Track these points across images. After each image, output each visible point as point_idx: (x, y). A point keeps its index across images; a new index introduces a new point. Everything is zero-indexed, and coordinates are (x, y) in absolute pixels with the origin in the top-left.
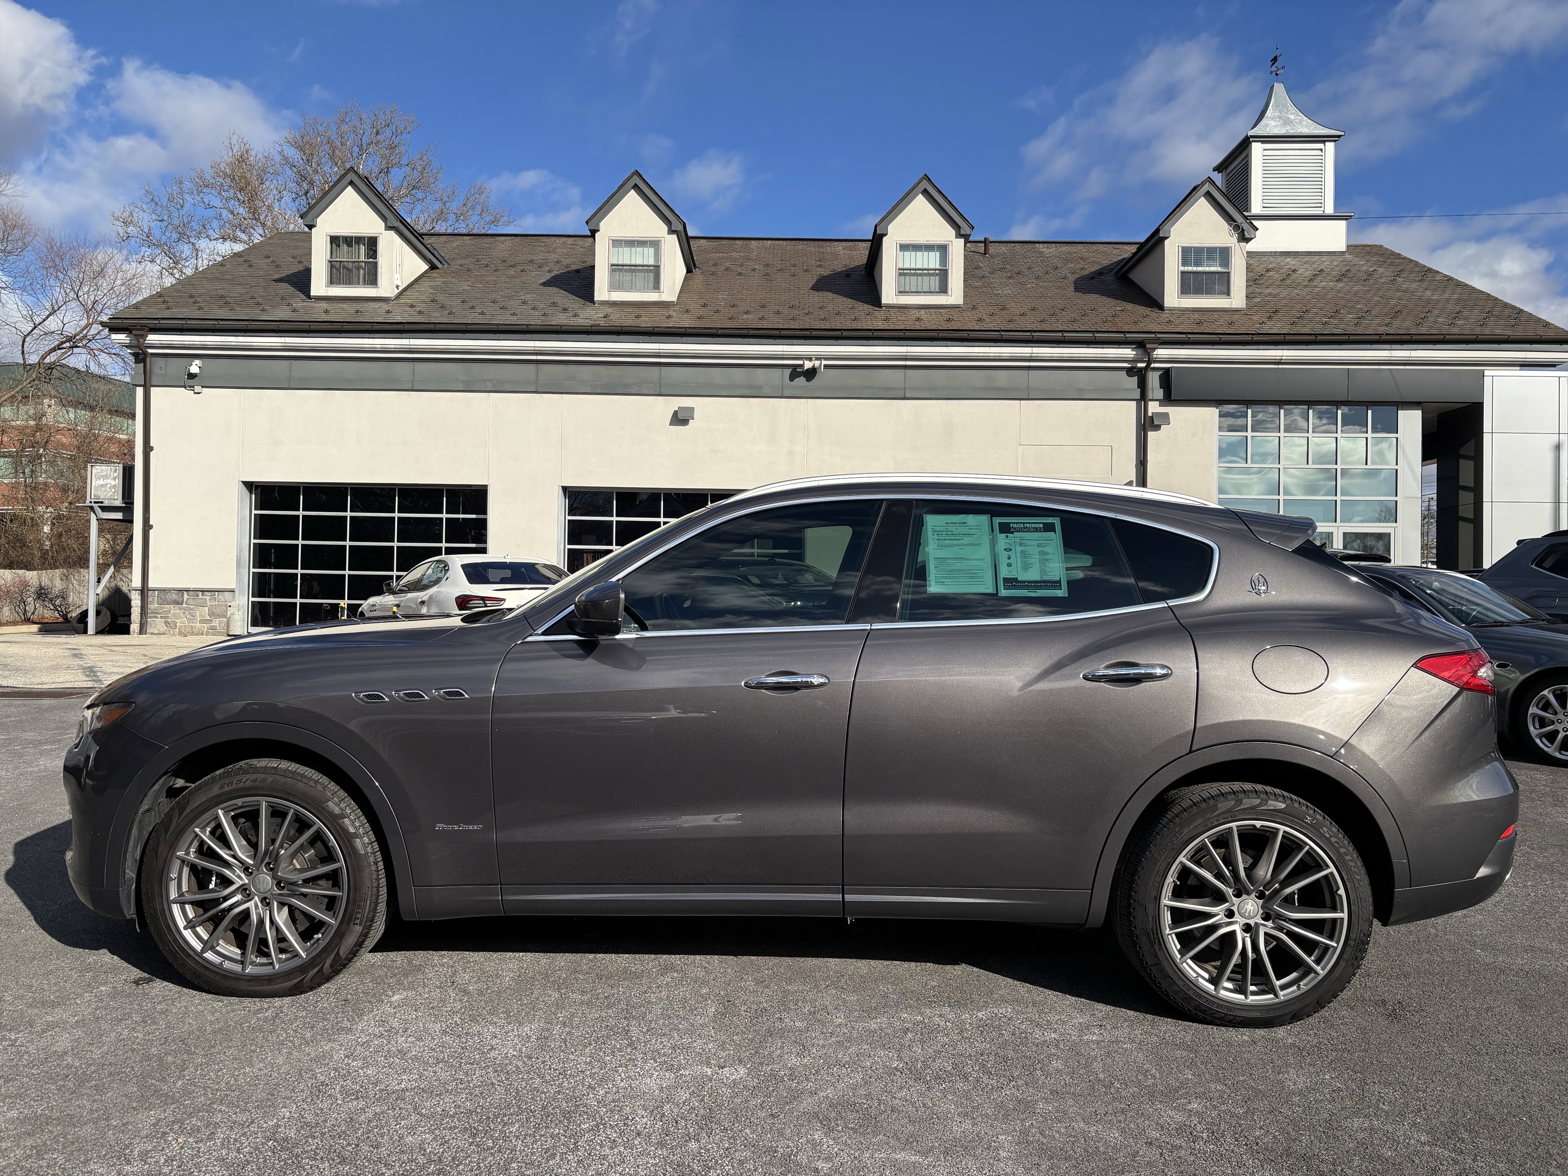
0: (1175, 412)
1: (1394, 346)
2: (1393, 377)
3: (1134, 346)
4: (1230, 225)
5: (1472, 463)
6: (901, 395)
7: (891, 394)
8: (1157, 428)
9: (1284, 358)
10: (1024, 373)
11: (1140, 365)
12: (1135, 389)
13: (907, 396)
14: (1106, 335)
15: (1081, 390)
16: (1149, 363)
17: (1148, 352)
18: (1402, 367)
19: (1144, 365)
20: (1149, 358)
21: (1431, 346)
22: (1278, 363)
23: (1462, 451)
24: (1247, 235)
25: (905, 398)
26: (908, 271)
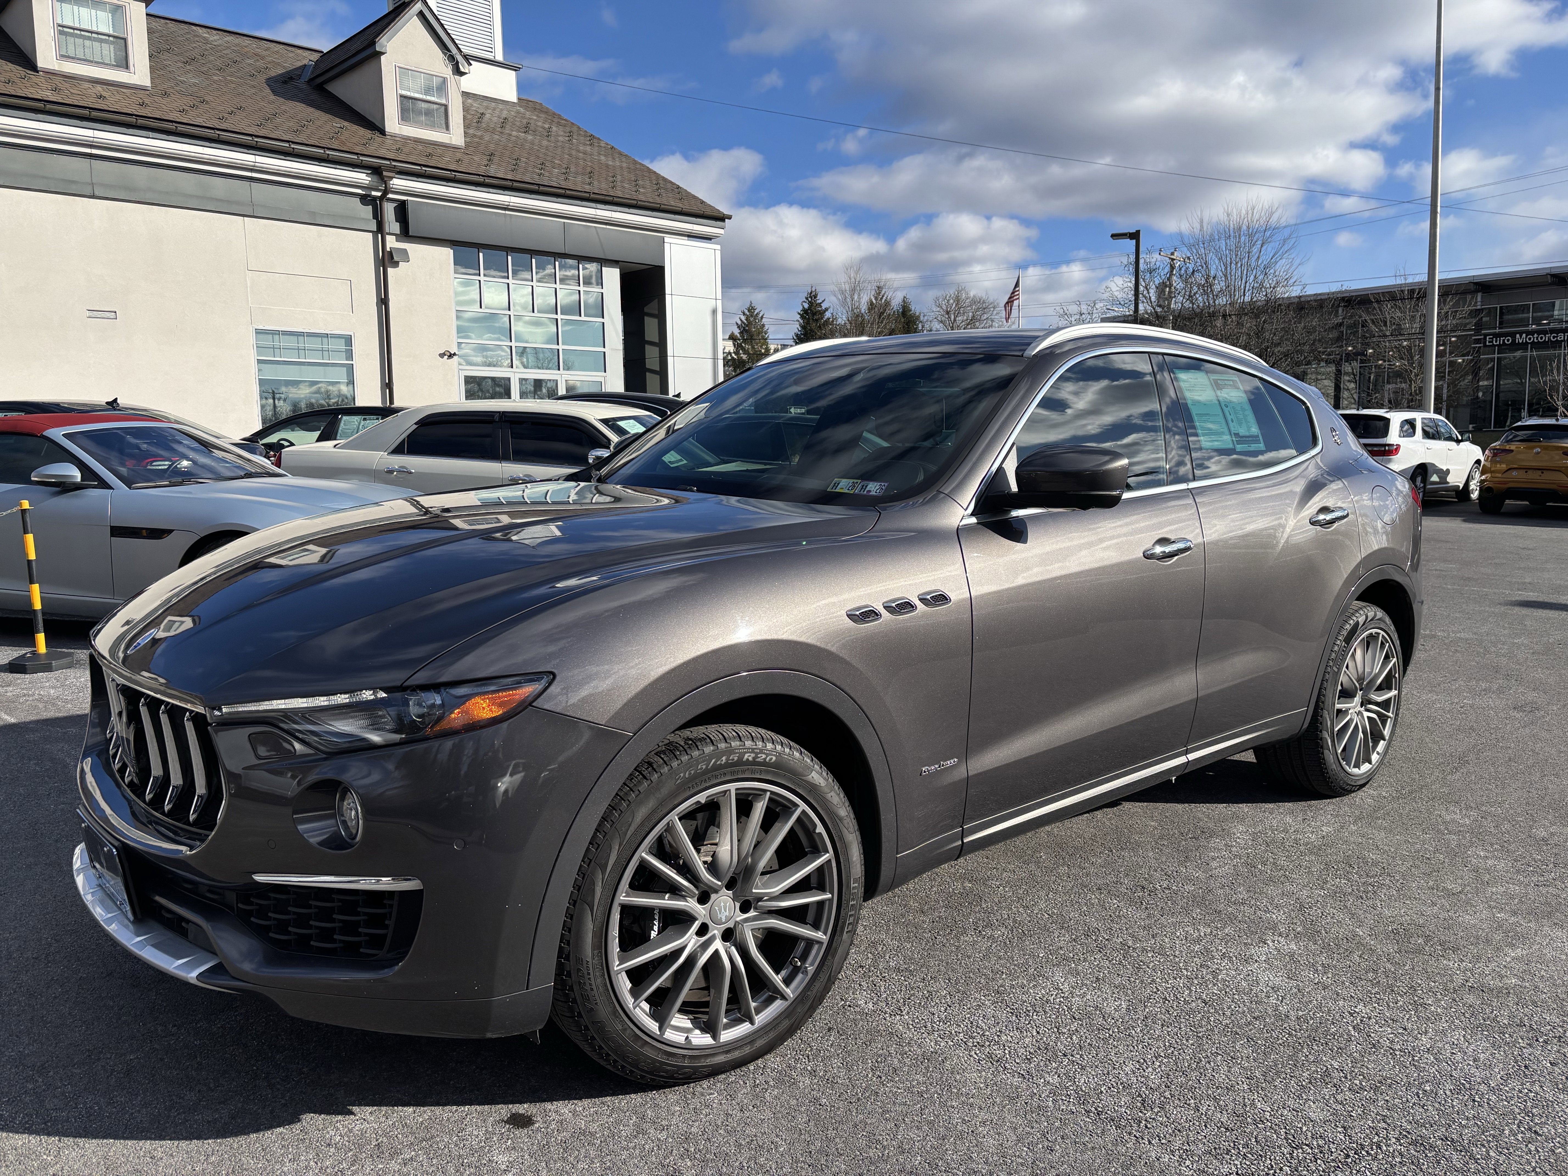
0: (414, 249)
1: (599, 206)
2: (597, 233)
3: (370, 172)
4: (445, 54)
5: (656, 321)
6: (88, 192)
7: (73, 189)
8: (396, 264)
9: (511, 204)
10: (246, 184)
11: (374, 193)
12: (370, 220)
13: (97, 193)
14: (338, 154)
15: (313, 214)
16: (385, 192)
17: (384, 180)
18: (604, 226)
19: (379, 194)
20: (386, 187)
21: (626, 210)
22: (505, 209)
23: (646, 310)
24: (462, 69)
25: (93, 197)
26: (72, 31)
